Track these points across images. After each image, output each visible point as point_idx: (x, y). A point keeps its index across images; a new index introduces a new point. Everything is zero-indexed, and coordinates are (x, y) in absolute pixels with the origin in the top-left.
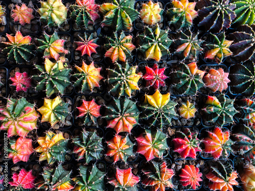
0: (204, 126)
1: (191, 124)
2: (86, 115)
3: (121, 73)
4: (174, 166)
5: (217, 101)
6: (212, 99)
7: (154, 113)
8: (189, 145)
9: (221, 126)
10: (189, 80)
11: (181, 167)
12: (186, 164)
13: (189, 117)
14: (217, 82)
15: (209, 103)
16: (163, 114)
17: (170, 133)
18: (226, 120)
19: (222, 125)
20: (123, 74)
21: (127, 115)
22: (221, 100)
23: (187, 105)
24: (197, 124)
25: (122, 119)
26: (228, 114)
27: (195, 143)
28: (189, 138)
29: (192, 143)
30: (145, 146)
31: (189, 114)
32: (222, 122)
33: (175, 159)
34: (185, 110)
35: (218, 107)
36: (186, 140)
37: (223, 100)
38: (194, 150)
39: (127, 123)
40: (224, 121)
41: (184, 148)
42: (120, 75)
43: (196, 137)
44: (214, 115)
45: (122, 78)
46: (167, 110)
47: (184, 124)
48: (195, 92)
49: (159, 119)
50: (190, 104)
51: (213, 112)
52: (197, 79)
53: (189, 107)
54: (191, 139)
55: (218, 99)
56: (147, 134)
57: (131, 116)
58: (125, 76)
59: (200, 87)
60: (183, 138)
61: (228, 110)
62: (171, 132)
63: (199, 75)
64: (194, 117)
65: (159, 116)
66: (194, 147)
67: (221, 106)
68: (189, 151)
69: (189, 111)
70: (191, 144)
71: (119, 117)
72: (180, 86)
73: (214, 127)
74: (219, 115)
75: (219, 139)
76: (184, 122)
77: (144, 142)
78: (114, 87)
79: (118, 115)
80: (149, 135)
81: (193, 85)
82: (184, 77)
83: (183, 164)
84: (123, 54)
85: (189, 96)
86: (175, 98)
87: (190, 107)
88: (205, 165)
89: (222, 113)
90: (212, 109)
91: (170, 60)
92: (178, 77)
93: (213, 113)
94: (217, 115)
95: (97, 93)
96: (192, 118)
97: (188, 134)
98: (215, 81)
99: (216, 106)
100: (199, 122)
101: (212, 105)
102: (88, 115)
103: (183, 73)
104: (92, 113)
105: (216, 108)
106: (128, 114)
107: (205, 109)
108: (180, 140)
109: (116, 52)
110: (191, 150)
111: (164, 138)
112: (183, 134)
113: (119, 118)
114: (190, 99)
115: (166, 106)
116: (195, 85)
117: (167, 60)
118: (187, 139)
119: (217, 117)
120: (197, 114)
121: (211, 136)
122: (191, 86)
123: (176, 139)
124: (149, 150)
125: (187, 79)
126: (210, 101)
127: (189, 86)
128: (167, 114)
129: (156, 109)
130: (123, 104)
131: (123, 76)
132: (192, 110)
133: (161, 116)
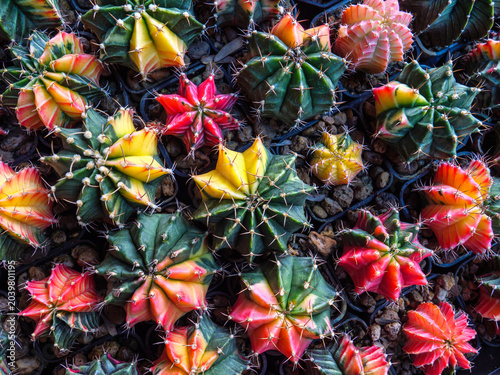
0: (404, 178)
1: (366, 191)
2: (50, 322)
3: (80, 153)
4: (377, 331)
5: (403, 89)
6: (388, 89)
7: (239, 220)
8: (389, 257)
9: (451, 156)
10: (294, 69)
11: (397, 326)
12: (408, 308)
13: (349, 176)
14: (377, 34)
15: (385, 108)
16: (265, 207)
17: (321, 246)
18: (457, 132)
19: (454, 151)
20: (88, 152)
21: (162, 265)
22: (415, 80)
23: (327, 146)
24: (384, 184)
25: (154, 283)
26: (456, 110)
27: (403, 244)
28: (381, 238)
29: (395, 245)
30: (263, 327)
31: (344, 168)
32: (450, 141)
33: (371, 310)
34: (330, 163)
35: (418, 105)
36: (373, 247)
37: (422, 78)
38: (411, 264)
39: (174, 288)
40: (455, 137)
41: (378, 273)
42: (77, 158)
43: (399, 224)
44: (417, 131)
45: (91, 164)
46: (272, 188)
47: (349, 201)
48: (329, 95)
49: (263, 229)
50: (333, 139)
51: (410, 125)
52: (316, 56)
53: (335, 147)
54: (387, 236)
55: (403, 81)
56: (251, 288)
57: (176, 261)
58: (97, 155)
59: (337, 76)
60: (361, 244)
61: (450, 99)
62: (322, 242)
63: (314, 38)
64: (364, 167)
65: (258, 219)
66: (405, 255)
67: (422, 99)
68: (397, 275)
69: (342, 158)
70: (392, 251)
71: (143, 282)
72: (278, 101)
73: (433, 167)
74: (431, 126)
75: (465, 196)
76: (344, 197)
77: (254, 316)
78: (79, 202)
79: (137, 277)
80: (260, 288)
81: (312, 80)
82: (276, 68)
83: (400, 313)
84: (64, 94)
85: (321, 119)
86: (288, 142)
87: (339, 148)
88: (459, 283)
89: (436, 116)
90: (403, 118)
91: (219, 49)
92: (259, 77)
93: (411, 129)
94: (426, 129)
95: (68, 239)
96: (360, 176)
97: (370, 227)
98: (371, 36)
99: (408, 106)
100: (385, 176)
101: (396, 110)
102: (58, 319)
103: (266, 59)
104: (64, 308)
105: (412, 112)
106: (167, 261)
107: (383, 131)
108: (357, 256)
109: (41, 99)
110: (404, 269)
111: (308, 274)
112: (357, 232)
113: (147, 284)
114: (327, 124)
115: (264, 182)
116: (316, 76)
117: (213, 52)
118: (375, 241)
119: (429, 135)
120: (369, 156)
121: (439, 197)
122: (308, 83)
123: (343, 259)
124: (282, 333)
125: (287, 70)
126: (384, 102)
127: (302, 86)
128: (278, 202)
129: (237, 205)
130: (138, 237)
131: (91, 158)
132: (348, 152)
133: (265, 218)
